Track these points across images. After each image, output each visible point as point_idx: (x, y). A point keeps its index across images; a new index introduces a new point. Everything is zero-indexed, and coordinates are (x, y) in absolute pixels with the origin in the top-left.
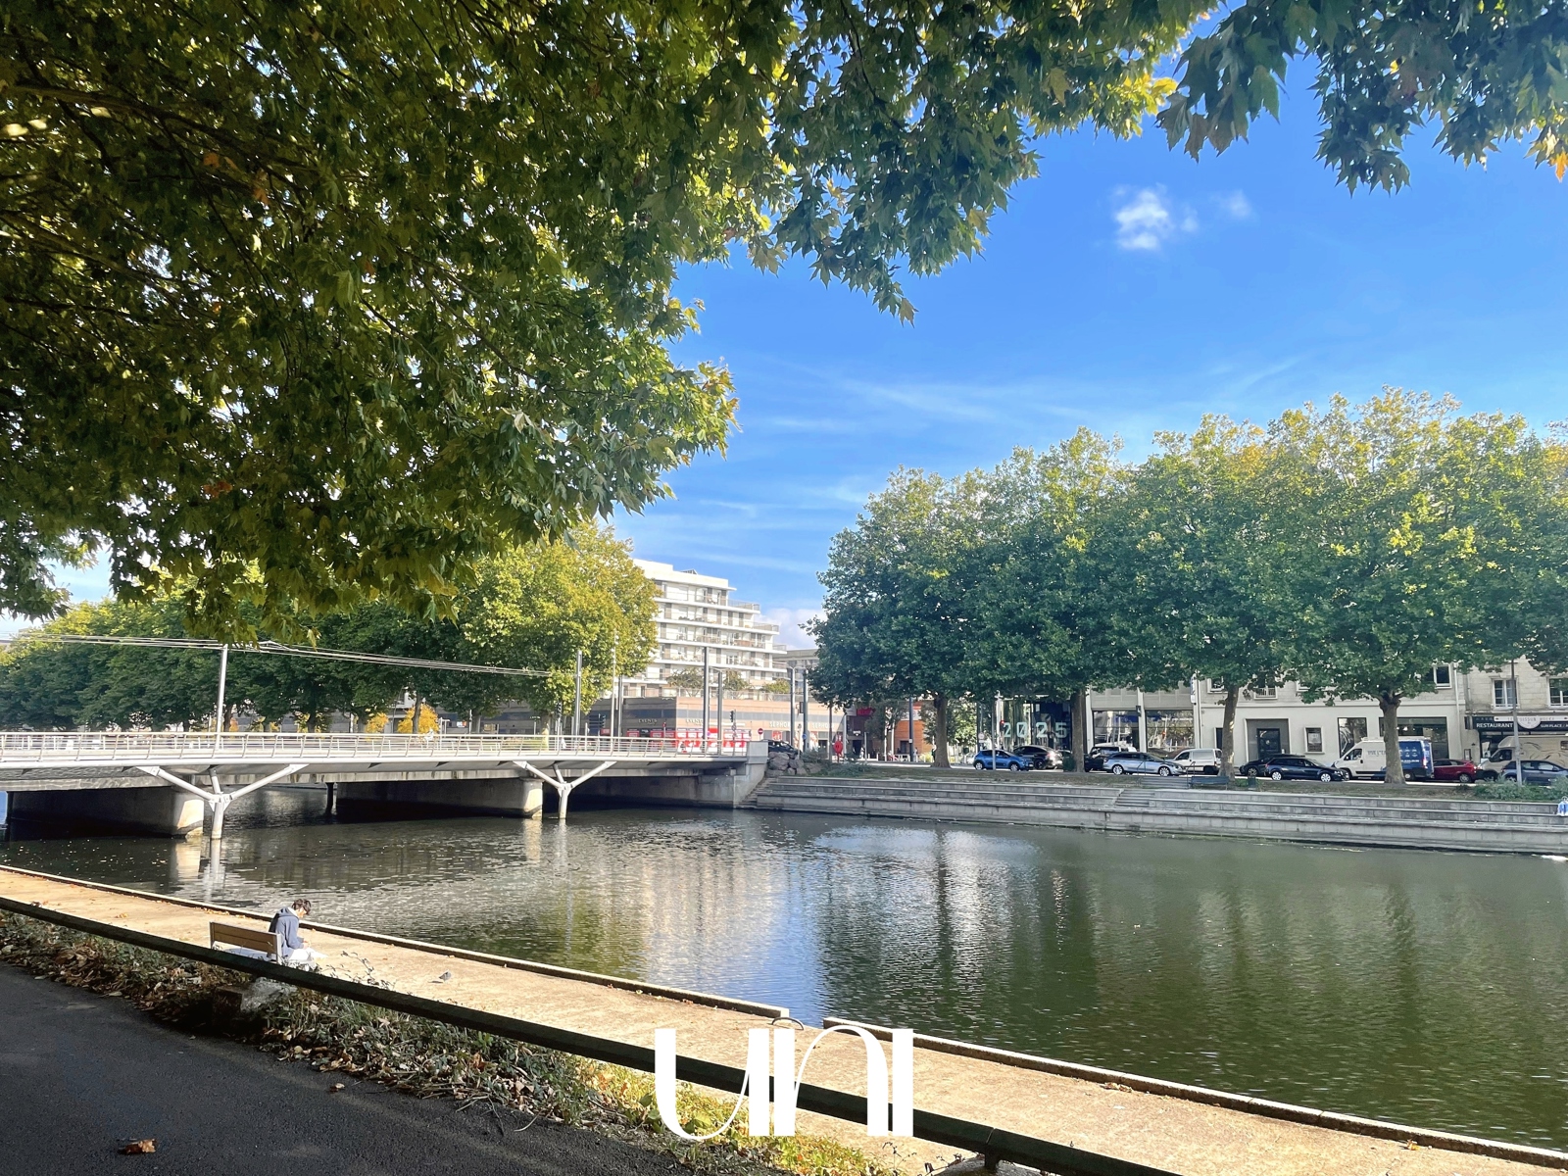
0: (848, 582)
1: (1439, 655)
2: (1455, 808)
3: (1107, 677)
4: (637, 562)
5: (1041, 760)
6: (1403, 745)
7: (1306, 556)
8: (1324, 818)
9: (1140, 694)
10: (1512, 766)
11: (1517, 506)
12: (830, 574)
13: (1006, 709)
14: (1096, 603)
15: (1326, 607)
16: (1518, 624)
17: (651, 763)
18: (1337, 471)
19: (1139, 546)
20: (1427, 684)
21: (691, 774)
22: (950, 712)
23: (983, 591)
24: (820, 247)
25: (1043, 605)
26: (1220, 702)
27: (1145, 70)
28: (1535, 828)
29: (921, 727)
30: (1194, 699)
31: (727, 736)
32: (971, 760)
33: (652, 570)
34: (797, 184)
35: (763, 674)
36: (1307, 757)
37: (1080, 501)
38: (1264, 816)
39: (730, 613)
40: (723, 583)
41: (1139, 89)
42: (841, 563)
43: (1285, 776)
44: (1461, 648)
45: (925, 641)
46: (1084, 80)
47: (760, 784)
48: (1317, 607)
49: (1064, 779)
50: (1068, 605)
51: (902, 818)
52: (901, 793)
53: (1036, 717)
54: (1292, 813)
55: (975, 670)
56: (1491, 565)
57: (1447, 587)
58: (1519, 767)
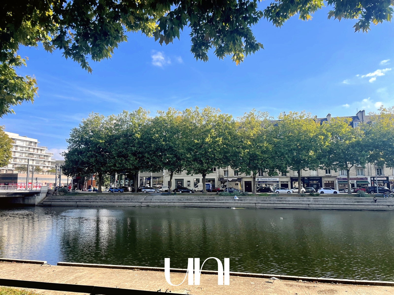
0: (75, 142)
1: (214, 165)
2: (215, 198)
3: (144, 169)
4: (6, 133)
5: (126, 190)
6: (206, 184)
7: (189, 142)
8: (190, 201)
9: (152, 173)
10: (227, 189)
11: (230, 133)
12: (70, 140)
13: (118, 177)
14: (142, 151)
15: (192, 153)
16: (229, 159)
17: (8, 193)
18: (196, 123)
19: (153, 137)
20: (211, 172)
21: (21, 196)
22: (103, 178)
23: (113, 146)
24: (65, 48)
25: (129, 151)
26: (169, 175)
27: (154, 22)
28: (230, 202)
29: (94, 182)
30: (164, 174)
31: (34, 185)
32: (108, 190)
33: (11, 135)
34: (59, 30)
35: (48, 167)
36: (187, 187)
37: (139, 125)
38: (177, 201)
39: (38, 149)
40: (36, 141)
41: (153, 26)
42: (74, 137)
43: (182, 192)
44: (218, 163)
45: (97, 159)
46: (139, 21)
47: (44, 198)
48: (191, 154)
49: (132, 194)
50: (135, 151)
51: (87, 206)
52: (88, 199)
53: (126, 179)
54: (183, 200)
55: (110, 167)
56: (225, 146)
57: (216, 150)
58: (228, 189)
